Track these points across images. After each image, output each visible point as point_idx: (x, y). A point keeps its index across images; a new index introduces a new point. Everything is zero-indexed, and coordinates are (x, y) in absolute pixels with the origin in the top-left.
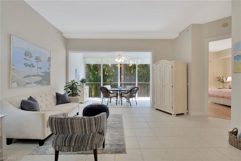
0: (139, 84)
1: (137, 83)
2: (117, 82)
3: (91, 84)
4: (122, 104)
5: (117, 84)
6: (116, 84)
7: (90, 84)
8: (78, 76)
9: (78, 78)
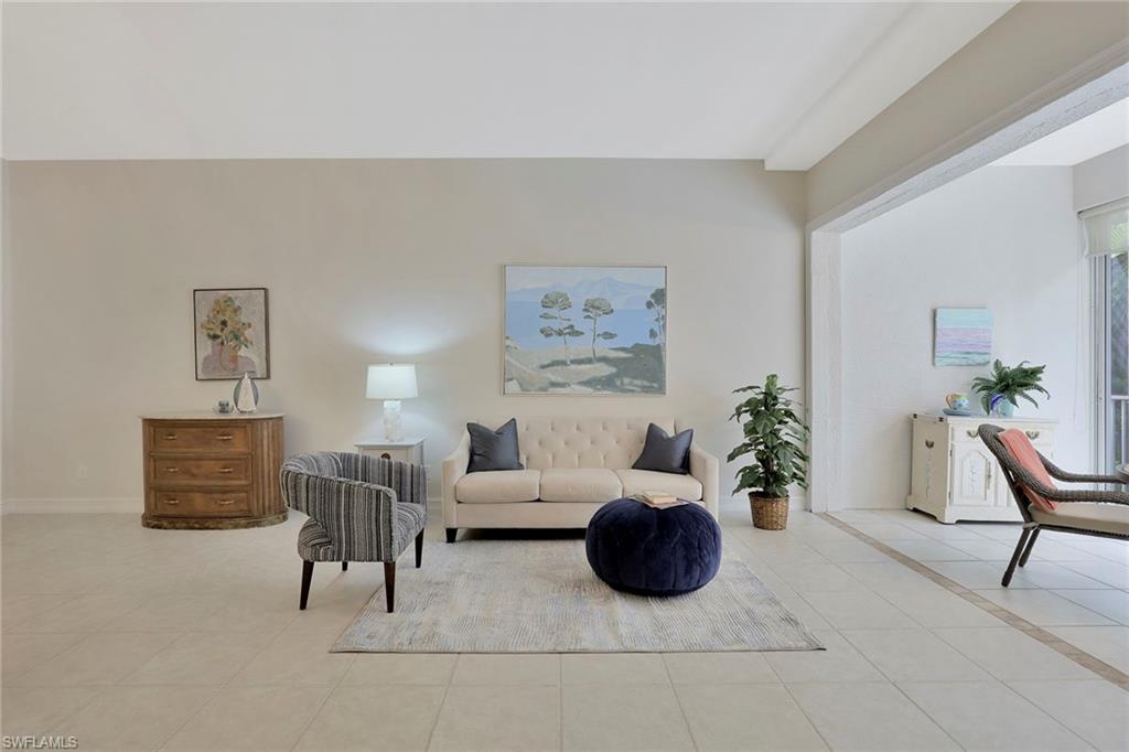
8: (968, 353)
9: (970, 362)
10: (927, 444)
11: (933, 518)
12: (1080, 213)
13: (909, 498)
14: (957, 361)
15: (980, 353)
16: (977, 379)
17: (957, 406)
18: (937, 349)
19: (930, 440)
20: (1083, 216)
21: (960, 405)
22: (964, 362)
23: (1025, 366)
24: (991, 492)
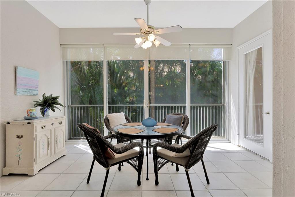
0: (194, 107)
1: (188, 104)
2: (142, 102)
3: (84, 107)
4: (157, 183)
5: (142, 108)
6: (139, 107)
7: (81, 107)
8: (30, 90)
9: (31, 94)
10: (18, 137)
11: (25, 175)
12: (61, 45)
13: (4, 169)
14: (26, 93)
15: (35, 90)
16: (34, 101)
17: (32, 114)
18: (17, 87)
19: (20, 134)
20: (62, 46)
21: (34, 114)
22: (29, 94)
23: (53, 96)
24: (49, 151)
